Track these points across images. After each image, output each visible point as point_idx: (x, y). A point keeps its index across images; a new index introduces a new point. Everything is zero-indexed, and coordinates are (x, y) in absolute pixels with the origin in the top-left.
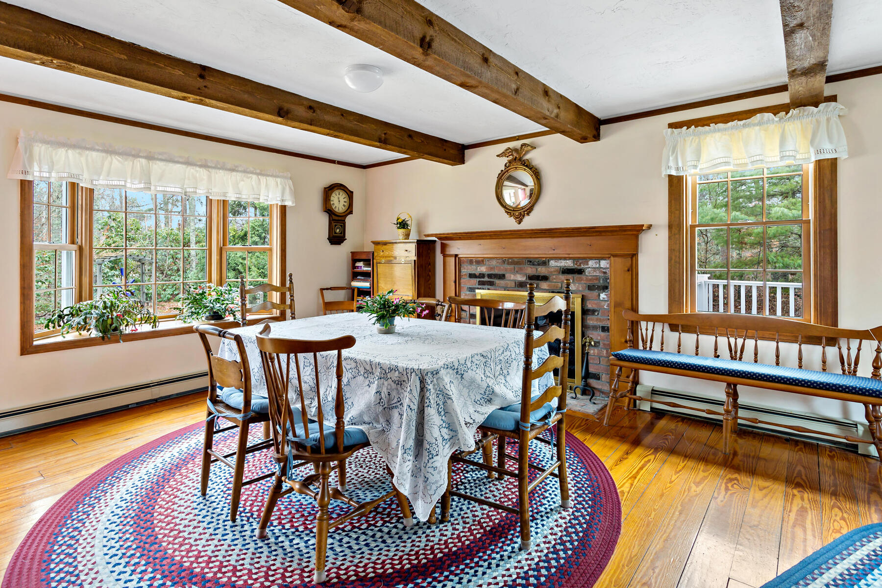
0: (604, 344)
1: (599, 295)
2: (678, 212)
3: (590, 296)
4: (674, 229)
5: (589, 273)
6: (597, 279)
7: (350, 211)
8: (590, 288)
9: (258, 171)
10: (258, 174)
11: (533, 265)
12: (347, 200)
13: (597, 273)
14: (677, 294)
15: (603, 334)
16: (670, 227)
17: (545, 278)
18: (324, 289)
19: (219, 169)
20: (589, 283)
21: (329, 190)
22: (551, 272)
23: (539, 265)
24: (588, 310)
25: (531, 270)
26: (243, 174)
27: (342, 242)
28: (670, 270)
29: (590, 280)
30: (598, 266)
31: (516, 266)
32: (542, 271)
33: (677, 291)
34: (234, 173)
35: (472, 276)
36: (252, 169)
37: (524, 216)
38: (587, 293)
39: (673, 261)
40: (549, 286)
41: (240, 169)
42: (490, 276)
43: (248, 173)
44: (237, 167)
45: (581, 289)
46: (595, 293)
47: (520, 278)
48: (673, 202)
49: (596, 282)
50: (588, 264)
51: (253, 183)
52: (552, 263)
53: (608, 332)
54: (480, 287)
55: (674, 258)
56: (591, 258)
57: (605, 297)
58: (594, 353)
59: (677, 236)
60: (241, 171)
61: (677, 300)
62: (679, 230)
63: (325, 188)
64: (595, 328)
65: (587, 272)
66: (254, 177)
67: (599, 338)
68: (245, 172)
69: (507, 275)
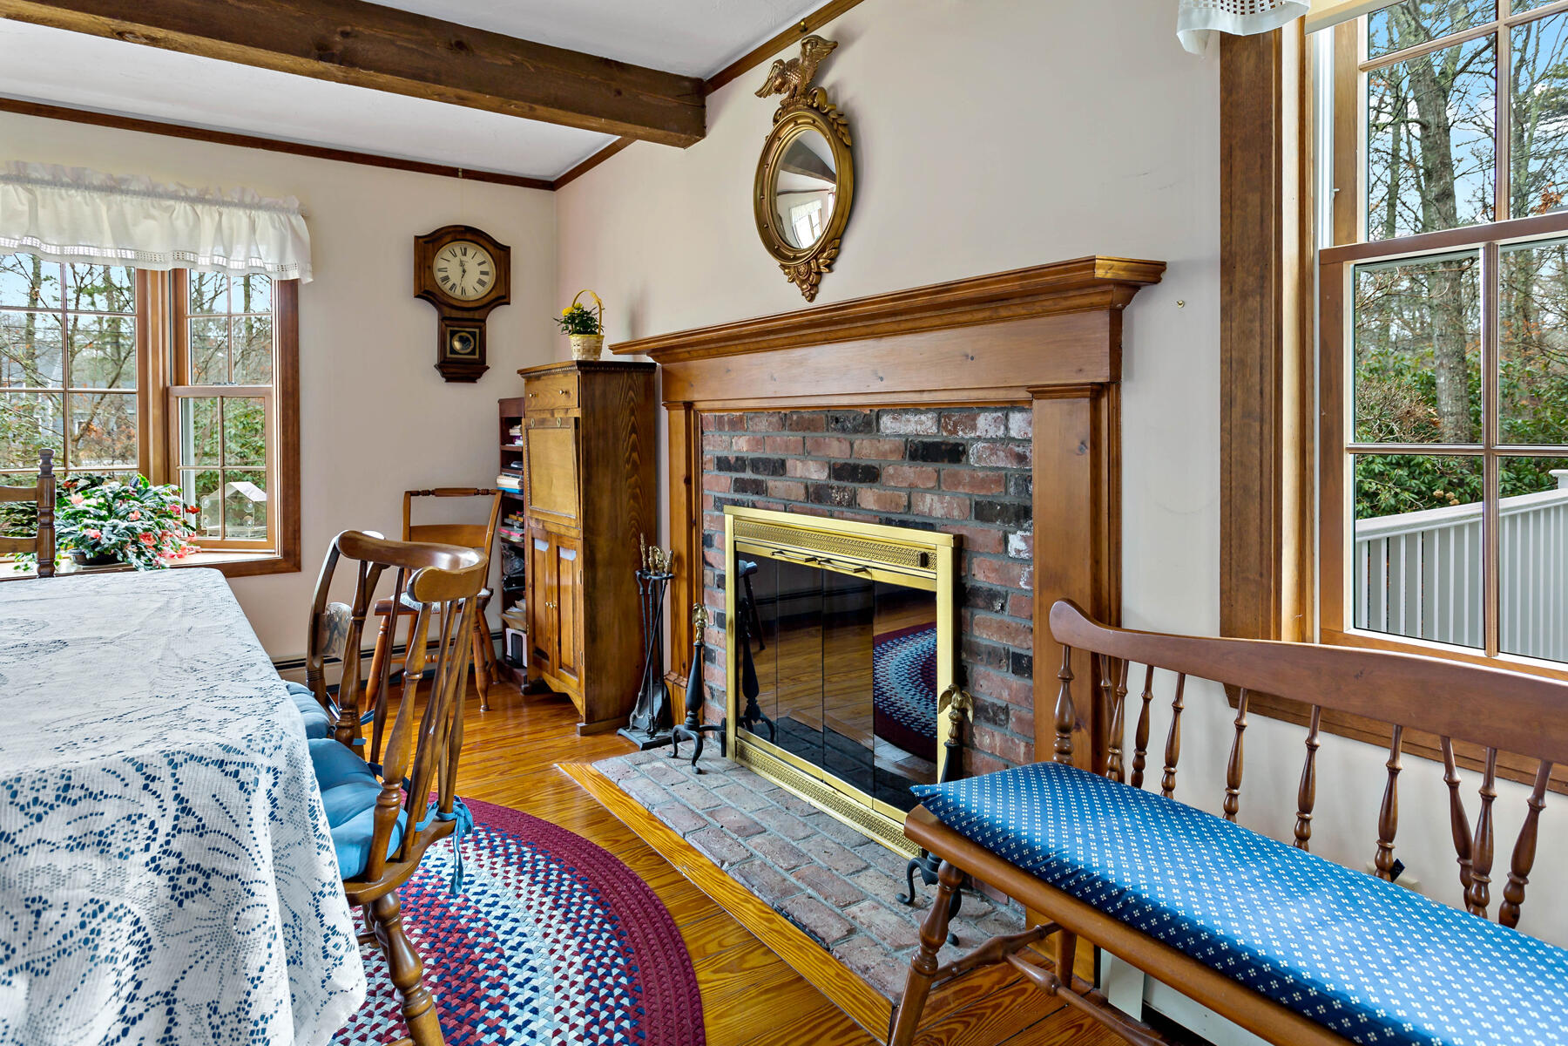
0: (1020, 720)
1: (1006, 541)
2: (1254, 199)
3: (980, 539)
4: (1239, 274)
5: (979, 458)
6: (997, 482)
7: (500, 296)
8: (983, 512)
9: (193, 193)
10: (193, 201)
11: (844, 430)
12: (489, 266)
13: (1001, 461)
14: (1255, 549)
15: (1016, 682)
16: (1228, 266)
17: (870, 475)
18: (417, 493)
19: (68, 186)
20: (981, 495)
21: (428, 246)
22: (884, 454)
23: (856, 430)
24: (976, 591)
25: (837, 449)
26: (148, 201)
27: (479, 375)
28: (1226, 448)
29: (983, 483)
30: (1001, 433)
31: (807, 434)
32: (866, 450)
33: (1253, 537)
34: (118, 198)
35: (723, 464)
36: (172, 187)
37: (819, 274)
38: (972, 529)
39: (1237, 411)
40: (879, 500)
41: (134, 186)
42: (756, 465)
43: (160, 196)
44: (124, 181)
45: (956, 513)
46: (995, 530)
47: (818, 474)
48: (1237, 153)
49: (996, 490)
50: (974, 428)
51: (180, 223)
52: (887, 423)
53: (1031, 676)
54: (737, 496)
55: (1238, 394)
56: (984, 406)
57: (1022, 546)
58: (993, 747)
59: (1254, 302)
60: (135, 193)
61: (1253, 575)
62: (1263, 278)
63: (417, 238)
64: (994, 656)
65: (973, 450)
66: (181, 208)
67: (1005, 694)
68: (151, 193)
69: (789, 464)
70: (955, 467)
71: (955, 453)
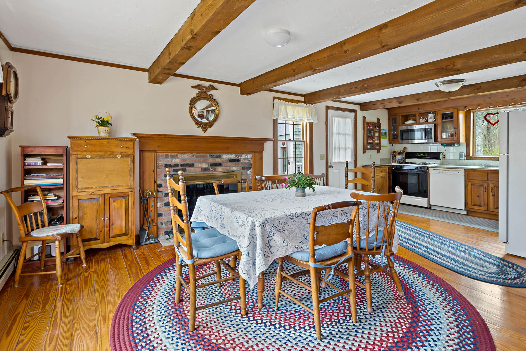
1: (247, 172)
3: (243, 172)
5: (243, 161)
6: (246, 164)
7: (17, 98)
8: (243, 168)
11: (213, 157)
13: (246, 161)
16: (274, 140)
17: (220, 165)
22: (224, 161)
23: (216, 157)
25: (211, 160)
27: (8, 134)
29: (243, 164)
30: (246, 157)
31: (202, 158)
32: (218, 160)
35: (167, 166)
37: (208, 128)
40: (222, 169)
42: (182, 165)
45: (239, 169)
47: (205, 165)
50: (242, 156)
52: (224, 156)
55: (275, 153)
56: (243, 153)
57: (250, 172)
69: (195, 164)
70: (238, 162)
71: (238, 160)
